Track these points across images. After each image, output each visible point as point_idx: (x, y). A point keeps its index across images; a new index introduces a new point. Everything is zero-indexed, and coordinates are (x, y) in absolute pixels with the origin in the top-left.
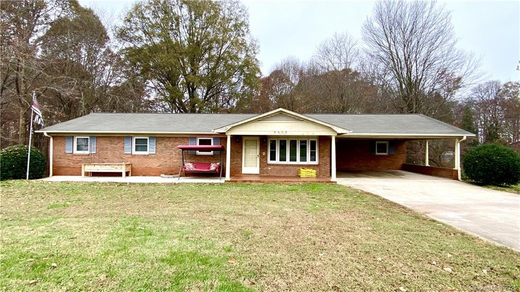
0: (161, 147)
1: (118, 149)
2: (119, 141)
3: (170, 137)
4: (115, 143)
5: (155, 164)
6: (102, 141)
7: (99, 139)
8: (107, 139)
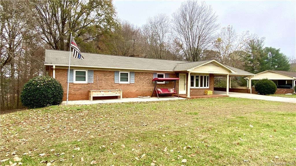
0: (137, 79)
1: (109, 80)
2: (110, 74)
3: (143, 73)
4: (108, 75)
5: (134, 90)
6: (98, 74)
7: (96, 72)
8: (102, 72)
